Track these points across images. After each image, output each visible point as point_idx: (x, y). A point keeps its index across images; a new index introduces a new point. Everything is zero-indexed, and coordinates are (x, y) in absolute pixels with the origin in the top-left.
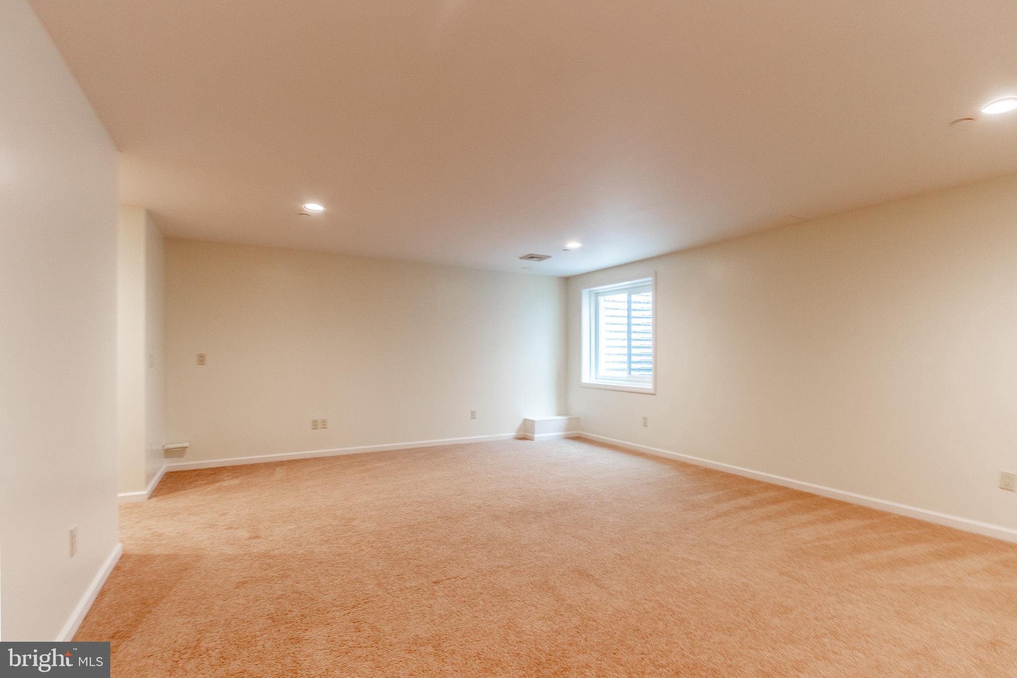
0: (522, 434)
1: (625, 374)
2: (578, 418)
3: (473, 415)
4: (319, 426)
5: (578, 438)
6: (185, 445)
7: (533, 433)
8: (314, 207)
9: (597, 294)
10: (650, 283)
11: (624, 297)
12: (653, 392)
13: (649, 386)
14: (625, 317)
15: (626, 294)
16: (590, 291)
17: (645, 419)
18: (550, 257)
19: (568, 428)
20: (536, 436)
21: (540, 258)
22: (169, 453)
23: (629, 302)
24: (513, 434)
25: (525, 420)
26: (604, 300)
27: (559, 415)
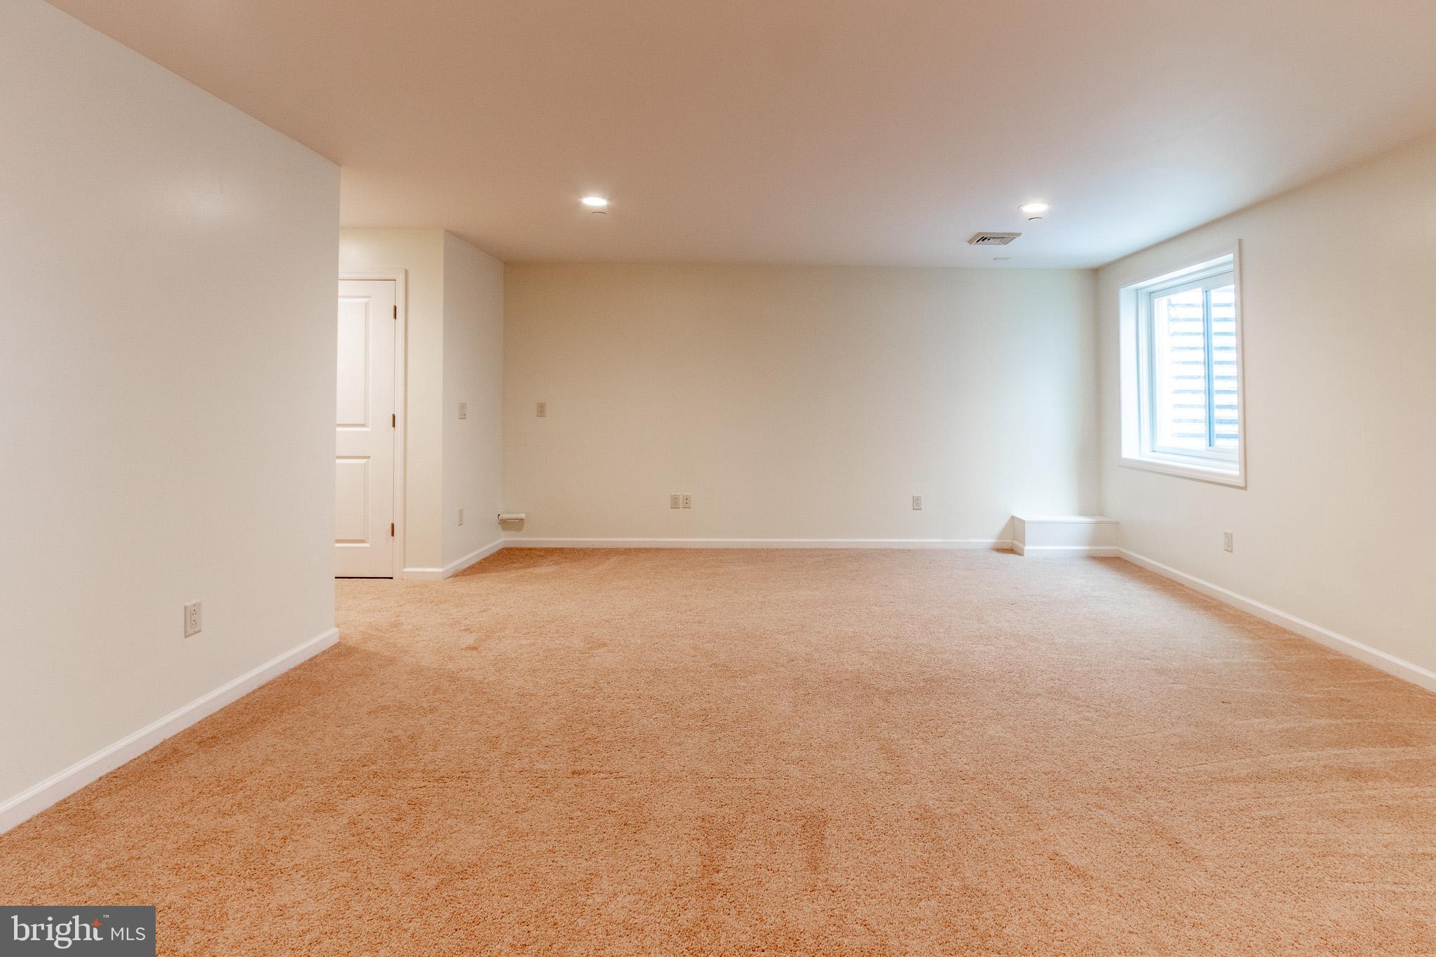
0: (1007, 542)
1: (1202, 444)
2: (1117, 523)
3: (917, 503)
4: (681, 504)
5: (1116, 562)
6: (523, 516)
7: (1024, 543)
8: (595, 201)
9: (1151, 295)
10: (1231, 267)
11: (1196, 296)
12: (1241, 483)
13: (1232, 470)
14: (1198, 334)
15: (1200, 289)
16: (1137, 290)
17: (1229, 538)
18: (1019, 234)
19: (1094, 540)
20: (1026, 548)
21: (1004, 238)
22: (506, 524)
23: (1207, 306)
24: (991, 541)
25: (1013, 518)
26: (1170, 304)
27: (1082, 514)
